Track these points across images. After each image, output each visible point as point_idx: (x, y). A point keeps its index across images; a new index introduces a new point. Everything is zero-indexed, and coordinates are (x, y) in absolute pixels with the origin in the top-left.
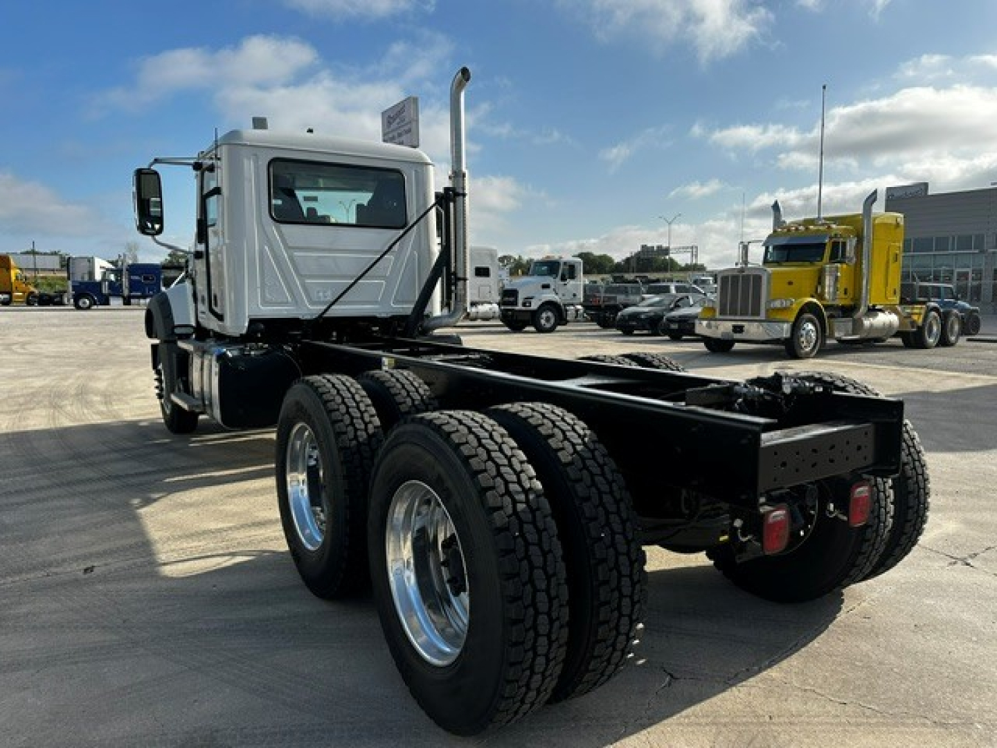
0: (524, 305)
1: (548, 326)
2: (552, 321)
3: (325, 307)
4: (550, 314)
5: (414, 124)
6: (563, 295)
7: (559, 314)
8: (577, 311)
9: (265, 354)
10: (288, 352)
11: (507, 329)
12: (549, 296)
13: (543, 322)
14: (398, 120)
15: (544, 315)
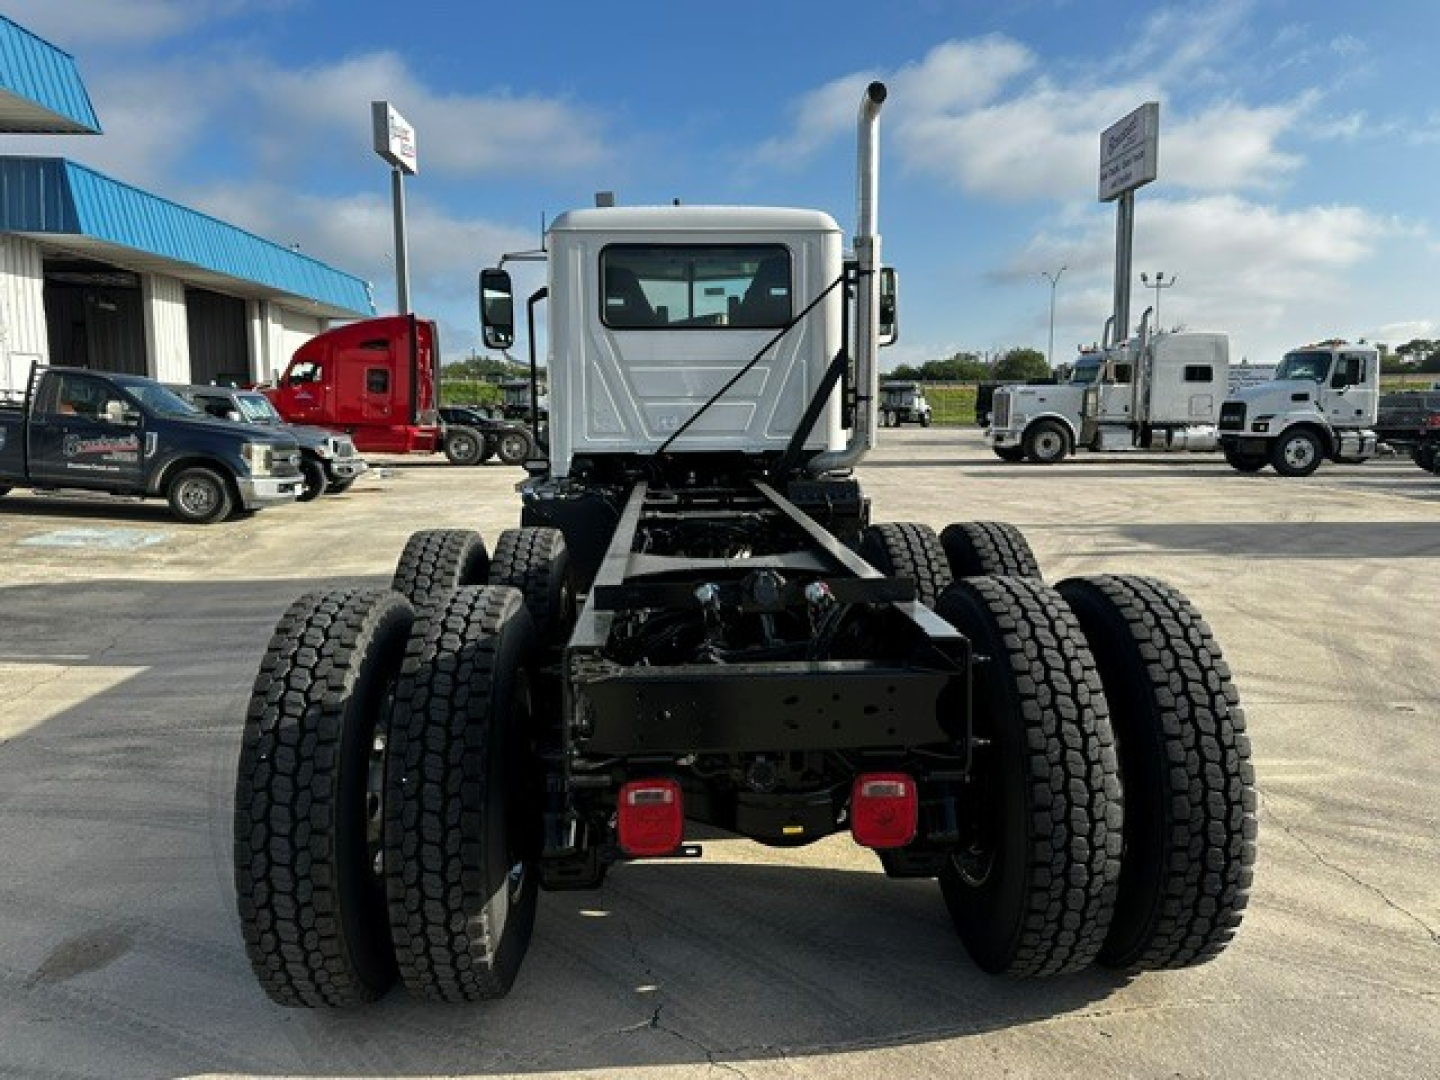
0: (1256, 428)
1: (1300, 464)
2: (1310, 456)
3: (666, 439)
4: (1305, 444)
5: (1150, 144)
6: (1336, 412)
7: (1325, 443)
8: (1362, 440)
9: (580, 499)
10: (608, 497)
11: (1229, 468)
12: (1307, 413)
13: (1290, 457)
14: (1125, 142)
15: (1293, 446)
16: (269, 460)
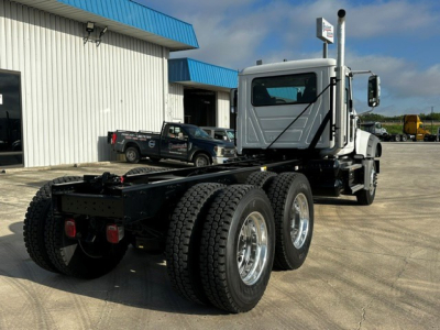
3: (270, 144)
16: (223, 152)
